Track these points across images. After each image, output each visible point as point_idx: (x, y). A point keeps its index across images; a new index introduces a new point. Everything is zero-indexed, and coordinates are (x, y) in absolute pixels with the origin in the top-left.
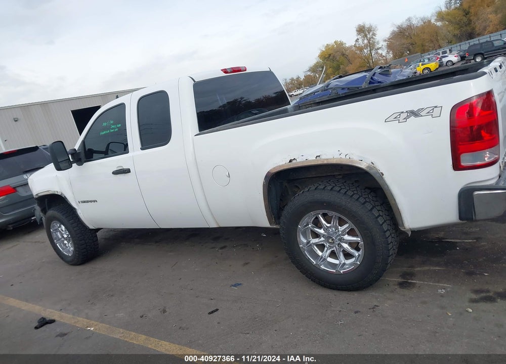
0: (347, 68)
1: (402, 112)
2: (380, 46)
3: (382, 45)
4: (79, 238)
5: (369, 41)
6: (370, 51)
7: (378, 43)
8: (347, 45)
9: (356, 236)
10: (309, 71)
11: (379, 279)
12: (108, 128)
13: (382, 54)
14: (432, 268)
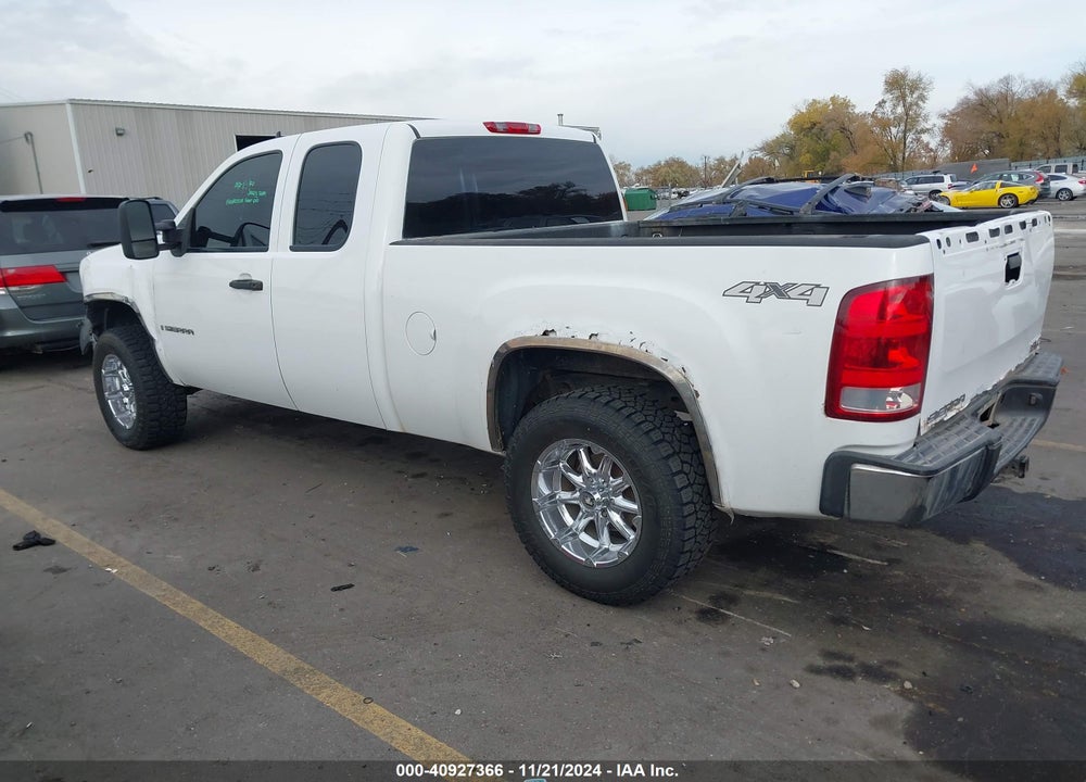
0: (844, 161)
1: (758, 284)
2: (928, 126)
3: (934, 125)
4: (149, 396)
5: (907, 109)
6: (905, 132)
7: (926, 119)
8: (857, 111)
9: (633, 501)
10: (761, 149)
11: (658, 591)
12: (242, 194)
13: (928, 144)
14: (777, 597)
